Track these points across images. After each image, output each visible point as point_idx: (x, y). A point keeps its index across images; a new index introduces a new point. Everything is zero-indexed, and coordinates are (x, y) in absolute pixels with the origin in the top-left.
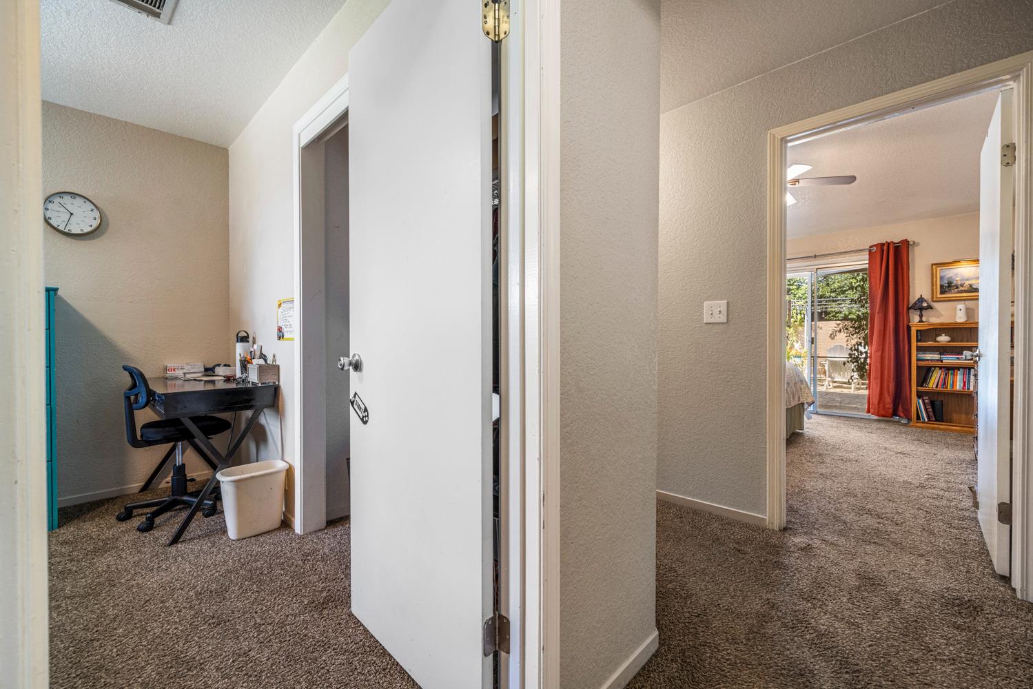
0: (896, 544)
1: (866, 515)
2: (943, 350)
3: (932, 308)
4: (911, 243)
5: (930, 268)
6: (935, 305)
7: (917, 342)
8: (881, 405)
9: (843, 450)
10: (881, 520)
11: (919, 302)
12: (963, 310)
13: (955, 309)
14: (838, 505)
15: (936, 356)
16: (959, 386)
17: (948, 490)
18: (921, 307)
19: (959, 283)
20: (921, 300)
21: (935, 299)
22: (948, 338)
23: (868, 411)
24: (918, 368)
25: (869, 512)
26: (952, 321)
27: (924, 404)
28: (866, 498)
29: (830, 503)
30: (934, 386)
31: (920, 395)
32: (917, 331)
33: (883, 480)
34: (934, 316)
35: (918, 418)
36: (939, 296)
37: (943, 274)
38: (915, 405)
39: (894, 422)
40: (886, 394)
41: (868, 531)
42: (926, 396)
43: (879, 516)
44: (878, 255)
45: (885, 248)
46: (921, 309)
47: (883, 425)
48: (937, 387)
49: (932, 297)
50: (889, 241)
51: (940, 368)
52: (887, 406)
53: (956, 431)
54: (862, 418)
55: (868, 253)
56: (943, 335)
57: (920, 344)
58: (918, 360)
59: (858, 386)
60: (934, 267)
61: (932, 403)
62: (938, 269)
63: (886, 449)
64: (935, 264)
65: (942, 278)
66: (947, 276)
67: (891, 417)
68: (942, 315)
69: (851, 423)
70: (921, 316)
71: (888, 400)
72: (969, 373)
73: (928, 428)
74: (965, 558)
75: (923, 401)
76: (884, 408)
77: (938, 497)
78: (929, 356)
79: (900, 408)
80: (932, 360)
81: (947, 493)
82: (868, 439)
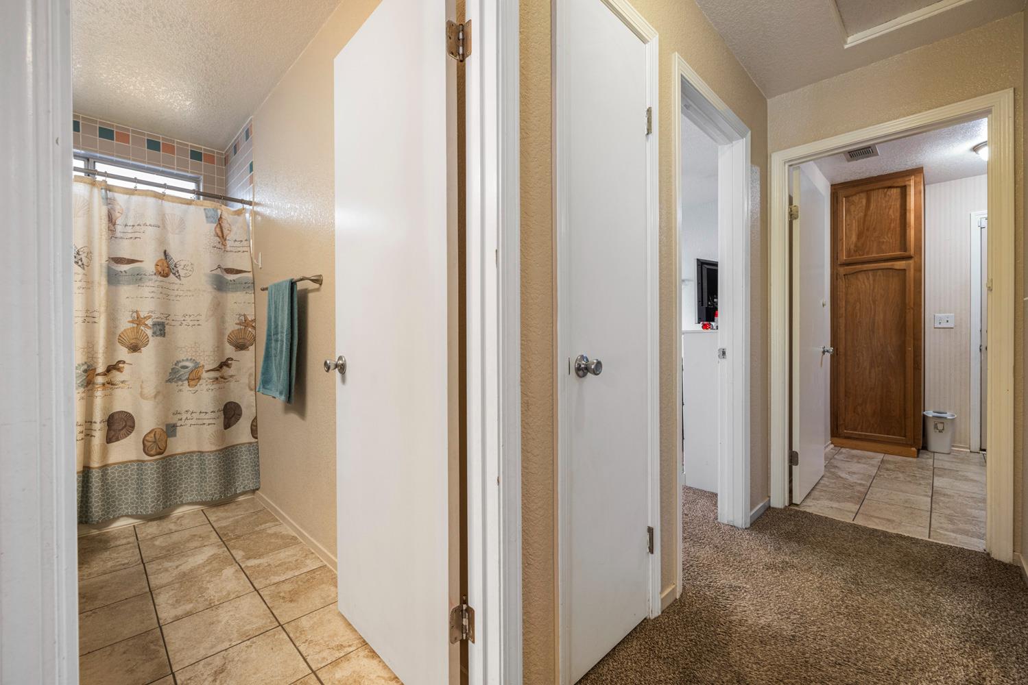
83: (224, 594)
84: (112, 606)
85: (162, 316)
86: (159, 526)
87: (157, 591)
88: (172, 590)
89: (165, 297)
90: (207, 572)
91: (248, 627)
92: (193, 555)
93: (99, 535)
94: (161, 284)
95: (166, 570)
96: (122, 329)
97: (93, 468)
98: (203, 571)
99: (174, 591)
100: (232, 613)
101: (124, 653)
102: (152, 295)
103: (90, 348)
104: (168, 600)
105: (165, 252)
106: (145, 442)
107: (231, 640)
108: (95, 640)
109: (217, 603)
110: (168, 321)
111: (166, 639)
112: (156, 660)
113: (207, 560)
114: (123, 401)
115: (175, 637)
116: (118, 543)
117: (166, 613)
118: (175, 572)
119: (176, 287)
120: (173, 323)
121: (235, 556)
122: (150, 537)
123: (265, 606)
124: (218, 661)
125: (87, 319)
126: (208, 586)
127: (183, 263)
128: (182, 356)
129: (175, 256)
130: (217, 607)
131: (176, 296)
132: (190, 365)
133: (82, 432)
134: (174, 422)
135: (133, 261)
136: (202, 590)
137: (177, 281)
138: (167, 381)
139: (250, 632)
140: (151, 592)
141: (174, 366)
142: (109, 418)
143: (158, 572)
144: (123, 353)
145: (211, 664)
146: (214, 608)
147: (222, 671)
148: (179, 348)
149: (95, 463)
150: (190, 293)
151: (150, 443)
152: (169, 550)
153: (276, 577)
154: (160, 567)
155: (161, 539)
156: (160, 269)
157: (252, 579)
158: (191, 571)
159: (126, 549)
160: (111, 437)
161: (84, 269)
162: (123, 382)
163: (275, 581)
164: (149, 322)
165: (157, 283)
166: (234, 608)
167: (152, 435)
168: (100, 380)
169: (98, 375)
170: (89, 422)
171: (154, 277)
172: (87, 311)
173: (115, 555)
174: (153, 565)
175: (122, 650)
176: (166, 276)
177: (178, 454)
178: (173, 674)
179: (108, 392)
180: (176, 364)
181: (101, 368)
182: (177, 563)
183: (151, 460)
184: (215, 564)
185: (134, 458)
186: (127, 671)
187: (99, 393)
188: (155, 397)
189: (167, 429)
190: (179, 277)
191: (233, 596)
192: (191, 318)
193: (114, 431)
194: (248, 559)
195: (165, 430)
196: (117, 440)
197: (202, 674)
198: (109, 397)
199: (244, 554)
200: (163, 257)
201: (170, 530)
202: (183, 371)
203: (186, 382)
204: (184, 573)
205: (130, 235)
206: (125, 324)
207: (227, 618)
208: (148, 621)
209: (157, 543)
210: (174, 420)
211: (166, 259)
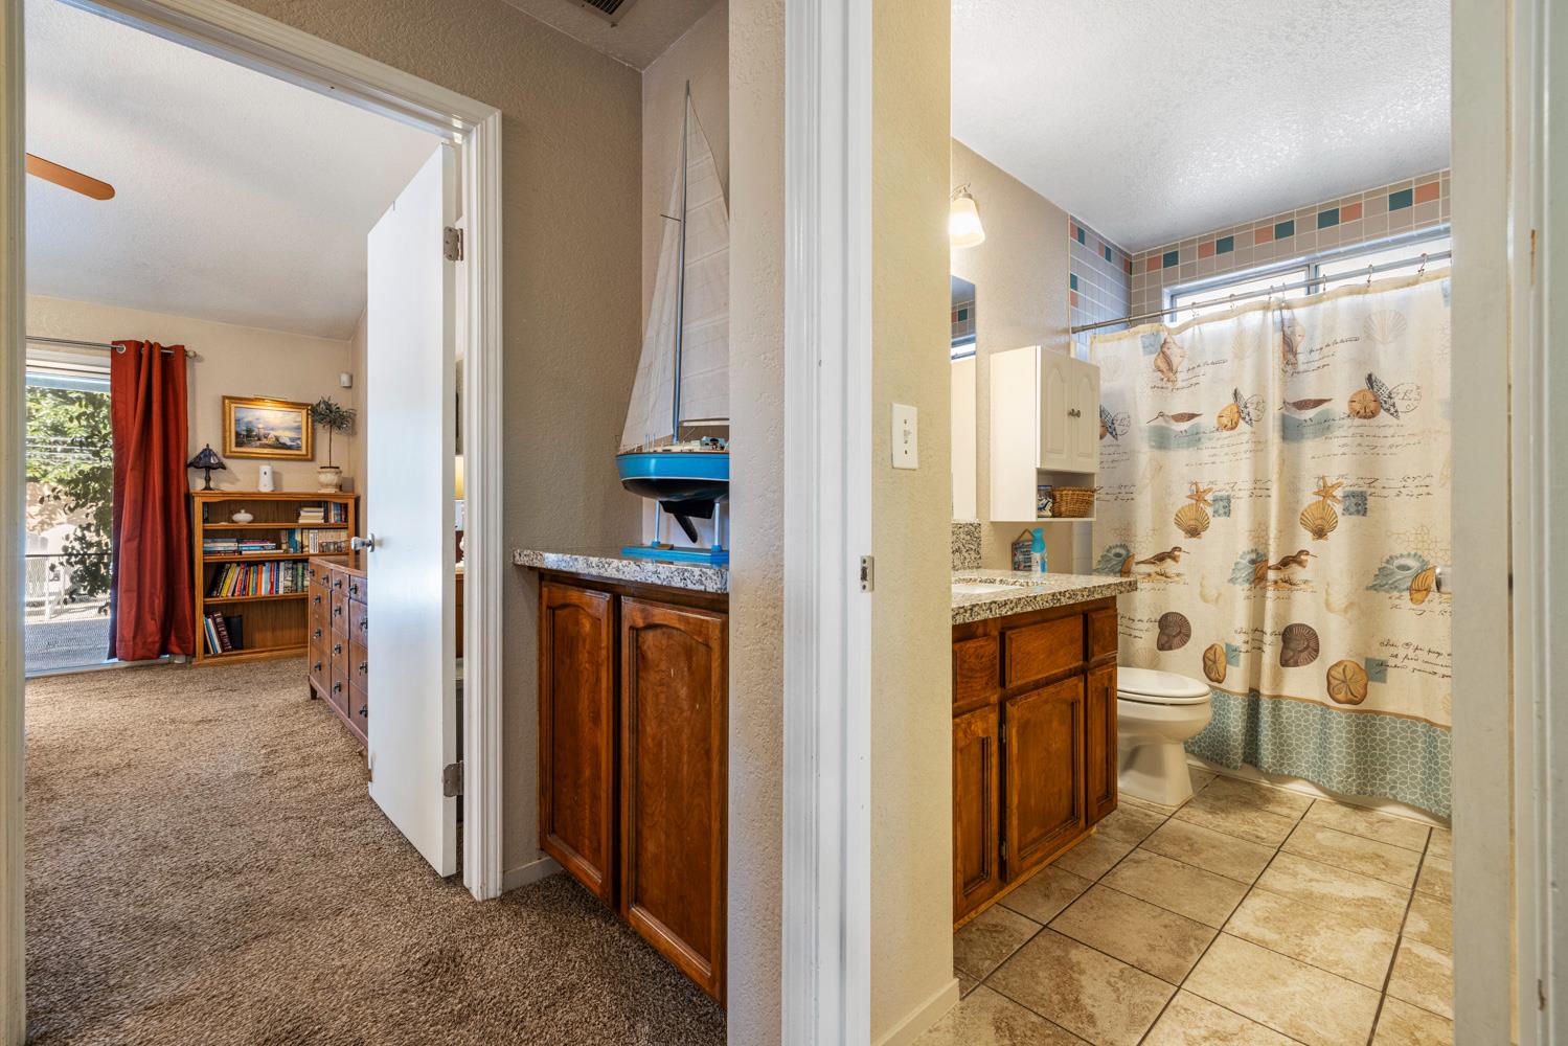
0: (290, 915)
1: (209, 882)
2: (242, 535)
3: (224, 468)
4: (191, 354)
5: (220, 403)
6: (227, 462)
7: (204, 522)
8: (138, 640)
9: (88, 752)
10: (240, 879)
11: (205, 456)
12: (269, 473)
13: (258, 472)
14: (139, 891)
15: (231, 545)
16: (264, 590)
17: (304, 762)
18: (207, 464)
19: (262, 432)
20: (207, 452)
21: (228, 454)
22: (249, 517)
23: (112, 654)
24: (206, 566)
25: (210, 872)
26: (255, 490)
27: (216, 625)
28: (187, 841)
29: (117, 895)
30: (230, 594)
31: (208, 612)
32: (204, 504)
33: (201, 788)
34: (225, 481)
35: (206, 650)
36: (234, 449)
37: (240, 415)
38: (201, 630)
39: (163, 665)
40: (148, 617)
41: (230, 917)
42: (217, 612)
43: (233, 872)
44: (132, 363)
45: (144, 351)
46: (209, 468)
47: (145, 676)
48: (233, 595)
49: (224, 450)
50: (152, 342)
51: (238, 564)
52: (150, 640)
53: (262, 658)
54: (98, 671)
55: (109, 353)
56: (243, 511)
57: (209, 526)
58: (206, 553)
59: (58, 607)
60: (227, 401)
61: (227, 621)
62: (233, 405)
63: (173, 721)
64: (230, 398)
65: (238, 421)
66: (246, 420)
67: (158, 657)
68: (238, 480)
69: (79, 685)
70: (208, 480)
71: (152, 627)
72: (278, 568)
73: (223, 664)
74: (392, 873)
75: (214, 620)
76: (144, 643)
77: (300, 783)
78: (221, 546)
79: (173, 638)
80: (225, 552)
81: (307, 770)
82: (131, 711)
83: (1330, 958)
84: (1204, 872)
85: (1361, 482)
86: (1345, 816)
87: (1260, 891)
88: (1276, 902)
89: (1370, 449)
90: (1341, 913)
91: (1312, 1026)
92: (1348, 880)
93: (1268, 789)
94: (1359, 430)
95: (1295, 875)
96: (1306, 505)
97: (1263, 695)
98: (1339, 909)
99: (1277, 906)
100: (1313, 989)
101: (1165, 926)
102: (1343, 450)
103: (1259, 532)
104: (1259, 909)
105: (1370, 378)
106: (1332, 680)
107: (1272, 1017)
108: (1158, 893)
109: (1308, 960)
110: (1373, 490)
111: (1211, 948)
112: (1180, 961)
113: (1358, 900)
114: (1304, 610)
115: (1224, 952)
116: (1278, 809)
117: (1242, 922)
118: (1301, 885)
119: (1389, 432)
120: (1385, 492)
121: (1408, 922)
122: (1319, 823)
123: (1370, 1025)
124: (1231, 1024)
125: (1256, 492)
126: (1322, 932)
127: (1402, 390)
128: (1398, 548)
129: (1388, 379)
130: (1304, 965)
131: (1391, 447)
132: (1410, 562)
133: (1247, 642)
134: (1383, 658)
135: (1318, 403)
136: (1309, 930)
137: (1393, 421)
138: (1368, 588)
139: (1306, 1034)
140: (1253, 886)
141: (1384, 565)
142: (1285, 631)
143: (1284, 870)
144: (1305, 540)
145: (1222, 1018)
146: (1297, 963)
147: (1224, 1039)
148: (1393, 534)
149: (1266, 690)
150: (1415, 440)
151: (1337, 682)
152: (1323, 854)
153: (1442, 1004)
154: (1292, 867)
155: (1329, 834)
156: (1357, 406)
157: (1395, 973)
158: (1323, 897)
159: (1278, 822)
160: (1287, 658)
161: (1251, 425)
162: (1305, 582)
163: (1433, 1007)
164: (1338, 493)
165: (1352, 431)
166: (1322, 987)
167: (1341, 669)
168: (1272, 575)
169: (1269, 568)
170: (1257, 631)
171: (1348, 422)
172: (1256, 481)
173: (1261, 821)
174: (1286, 860)
175: (1167, 922)
176: (1373, 415)
177: (1390, 714)
178: (1179, 988)
179: (1283, 594)
180: (1388, 562)
181: (1273, 561)
182: (1317, 876)
183: (1338, 709)
184: (1364, 913)
185: (1317, 698)
186: (1150, 945)
187: (1270, 593)
188: (1346, 610)
189: (1366, 667)
190: (1395, 415)
191: (1341, 971)
192: (1417, 482)
193: (1292, 650)
194: (1425, 942)
195: (1363, 667)
196: (1296, 664)
197: (1201, 1019)
198: (1285, 602)
199: (1426, 929)
200: (1365, 386)
201: (1355, 829)
202: (1400, 575)
203: (1406, 594)
204: (1311, 894)
205: (1316, 364)
206: (1308, 498)
207: (1299, 989)
208: (1216, 915)
209: (1320, 836)
210: (1383, 654)
211: (1372, 388)
